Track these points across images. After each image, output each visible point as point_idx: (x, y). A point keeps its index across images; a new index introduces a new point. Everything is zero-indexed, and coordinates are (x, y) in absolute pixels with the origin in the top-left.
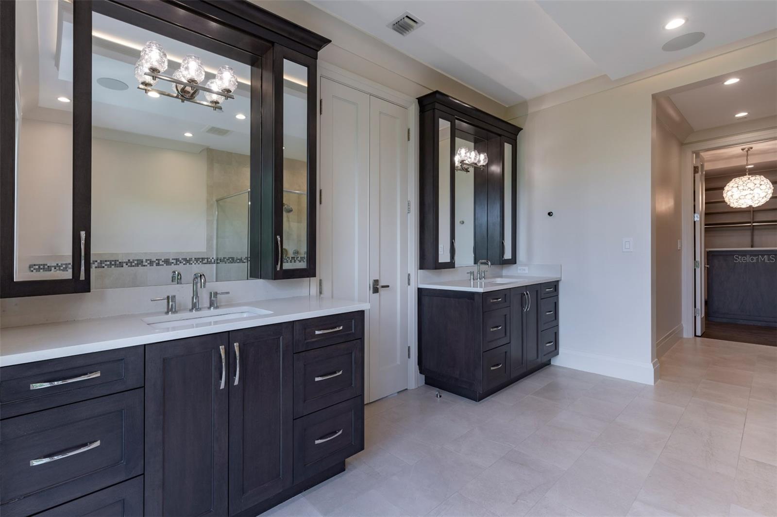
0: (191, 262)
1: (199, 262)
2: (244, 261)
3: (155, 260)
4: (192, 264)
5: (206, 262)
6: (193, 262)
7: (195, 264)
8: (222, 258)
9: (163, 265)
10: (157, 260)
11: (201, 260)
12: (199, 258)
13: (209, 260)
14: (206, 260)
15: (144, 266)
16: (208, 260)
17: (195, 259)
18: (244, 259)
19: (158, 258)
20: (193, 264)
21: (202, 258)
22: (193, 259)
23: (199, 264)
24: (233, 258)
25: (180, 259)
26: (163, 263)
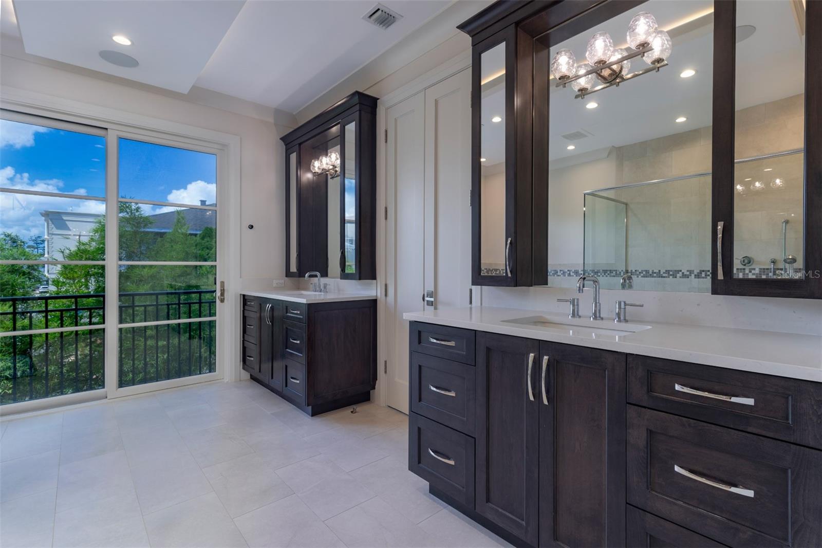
0: (599, 274)
1: (607, 274)
2: (664, 275)
3: (567, 271)
4: (599, 276)
5: (615, 275)
6: (601, 274)
7: (603, 276)
8: (634, 271)
9: (573, 276)
10: (568, 271)
11: (608, 272)
12: (607, 270)
13: (618, 273)
14: (614, 272)
15: (559, 276)
16: (616, 273)
17: (603, 270)
18: (664, 273)
19: (569, 269)
20: (601, 276)
21: (610, 271)
22: (601, 271)
23: (607, 276)
24: (647, 272)
25: (589, 271)
26: (573, 274)
